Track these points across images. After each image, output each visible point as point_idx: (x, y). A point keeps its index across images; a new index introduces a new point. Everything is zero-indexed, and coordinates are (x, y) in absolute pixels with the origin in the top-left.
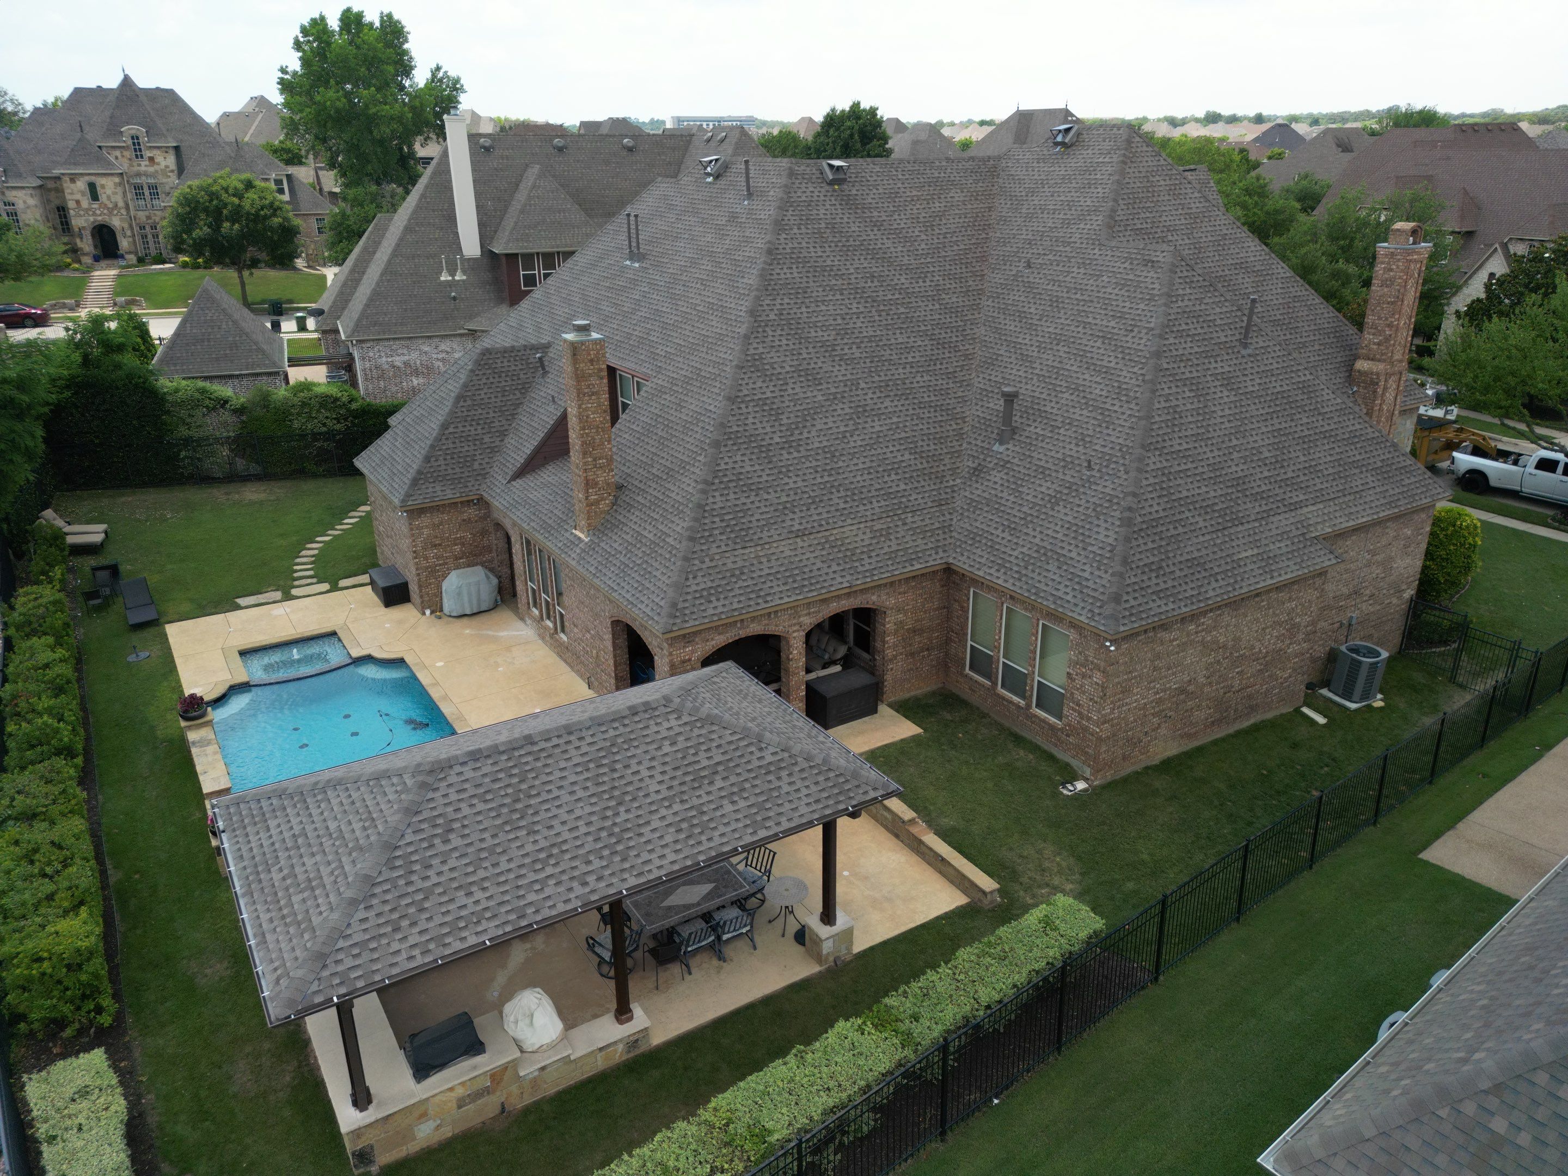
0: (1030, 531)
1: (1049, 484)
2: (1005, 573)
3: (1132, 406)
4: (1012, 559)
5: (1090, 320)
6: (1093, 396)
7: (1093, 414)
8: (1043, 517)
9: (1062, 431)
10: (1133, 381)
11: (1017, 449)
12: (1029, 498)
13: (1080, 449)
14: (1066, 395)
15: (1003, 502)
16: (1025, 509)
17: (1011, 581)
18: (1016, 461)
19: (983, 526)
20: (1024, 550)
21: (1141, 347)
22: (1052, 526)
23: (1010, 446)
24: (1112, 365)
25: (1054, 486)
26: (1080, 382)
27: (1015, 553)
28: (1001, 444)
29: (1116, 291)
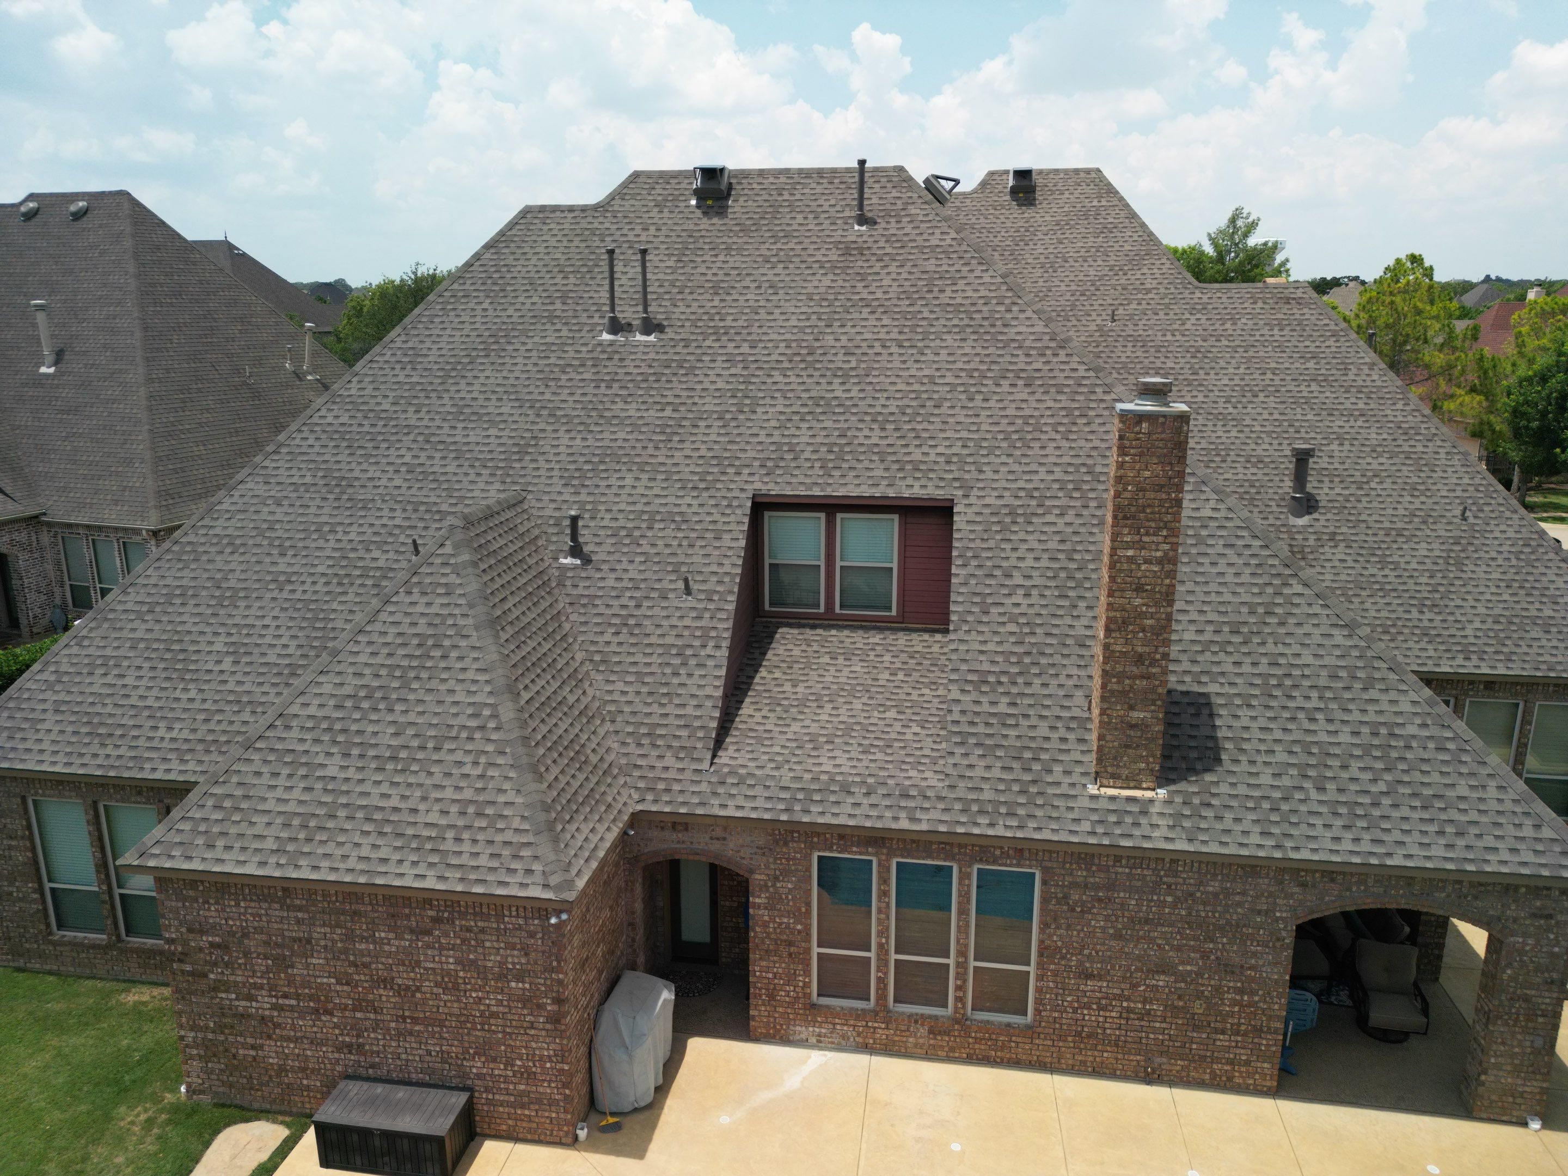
0: (1459, 602)
1: (1424, 545)
2: (1482, 659)
3: (1439, 443)
4: (1472, 640)
5: (1273, 365)
6: (1375, 442)
7: (1395, 460)
8: (1457, 582)
9: (1373, 485)
10: (1410, 418)
11: (1329, 516)
12: (1414, 565)
13: (1423, 499)
14: (1335, 447)
15: (1380, 579)
16: (1424, 580)
17: (1499, 665)
18: (1344, 530)
19: (1384, 614)
20: (1478, 625)
21: (1379, 383)
22: (1482, 589)
23: (1316, 515)
24: (1361, 405)
25: (1434, 546)
26: (1336, 429)
27: (1469, 632)
28: (1301, 516)
29: (1276, 332)
